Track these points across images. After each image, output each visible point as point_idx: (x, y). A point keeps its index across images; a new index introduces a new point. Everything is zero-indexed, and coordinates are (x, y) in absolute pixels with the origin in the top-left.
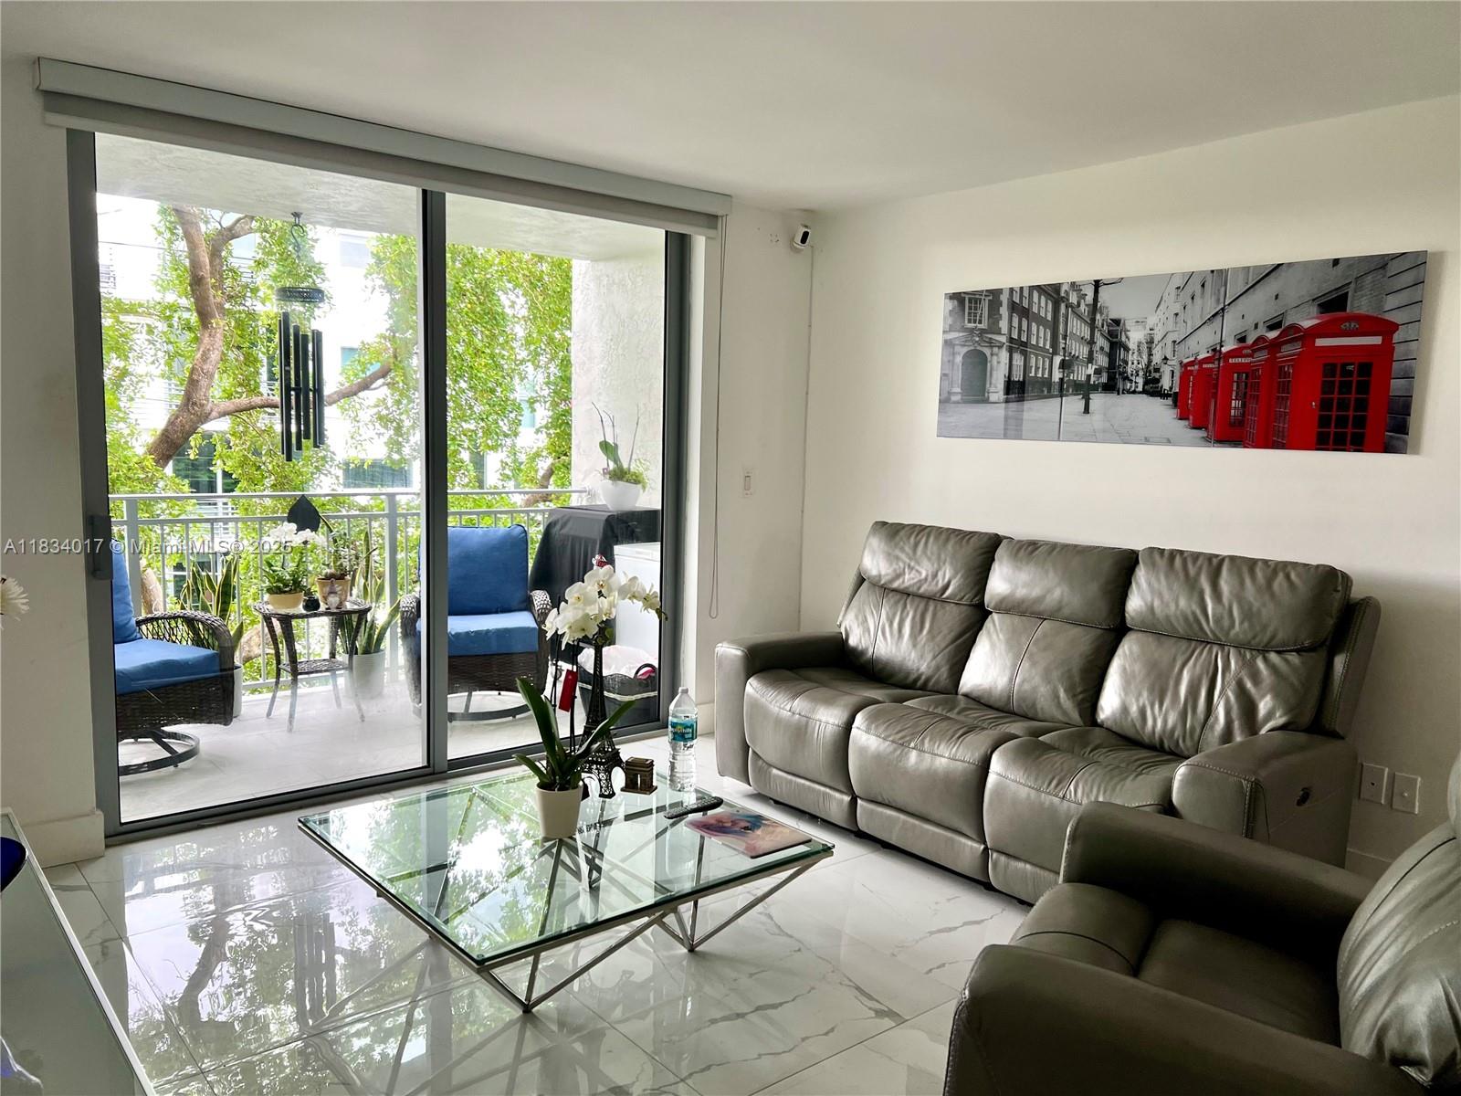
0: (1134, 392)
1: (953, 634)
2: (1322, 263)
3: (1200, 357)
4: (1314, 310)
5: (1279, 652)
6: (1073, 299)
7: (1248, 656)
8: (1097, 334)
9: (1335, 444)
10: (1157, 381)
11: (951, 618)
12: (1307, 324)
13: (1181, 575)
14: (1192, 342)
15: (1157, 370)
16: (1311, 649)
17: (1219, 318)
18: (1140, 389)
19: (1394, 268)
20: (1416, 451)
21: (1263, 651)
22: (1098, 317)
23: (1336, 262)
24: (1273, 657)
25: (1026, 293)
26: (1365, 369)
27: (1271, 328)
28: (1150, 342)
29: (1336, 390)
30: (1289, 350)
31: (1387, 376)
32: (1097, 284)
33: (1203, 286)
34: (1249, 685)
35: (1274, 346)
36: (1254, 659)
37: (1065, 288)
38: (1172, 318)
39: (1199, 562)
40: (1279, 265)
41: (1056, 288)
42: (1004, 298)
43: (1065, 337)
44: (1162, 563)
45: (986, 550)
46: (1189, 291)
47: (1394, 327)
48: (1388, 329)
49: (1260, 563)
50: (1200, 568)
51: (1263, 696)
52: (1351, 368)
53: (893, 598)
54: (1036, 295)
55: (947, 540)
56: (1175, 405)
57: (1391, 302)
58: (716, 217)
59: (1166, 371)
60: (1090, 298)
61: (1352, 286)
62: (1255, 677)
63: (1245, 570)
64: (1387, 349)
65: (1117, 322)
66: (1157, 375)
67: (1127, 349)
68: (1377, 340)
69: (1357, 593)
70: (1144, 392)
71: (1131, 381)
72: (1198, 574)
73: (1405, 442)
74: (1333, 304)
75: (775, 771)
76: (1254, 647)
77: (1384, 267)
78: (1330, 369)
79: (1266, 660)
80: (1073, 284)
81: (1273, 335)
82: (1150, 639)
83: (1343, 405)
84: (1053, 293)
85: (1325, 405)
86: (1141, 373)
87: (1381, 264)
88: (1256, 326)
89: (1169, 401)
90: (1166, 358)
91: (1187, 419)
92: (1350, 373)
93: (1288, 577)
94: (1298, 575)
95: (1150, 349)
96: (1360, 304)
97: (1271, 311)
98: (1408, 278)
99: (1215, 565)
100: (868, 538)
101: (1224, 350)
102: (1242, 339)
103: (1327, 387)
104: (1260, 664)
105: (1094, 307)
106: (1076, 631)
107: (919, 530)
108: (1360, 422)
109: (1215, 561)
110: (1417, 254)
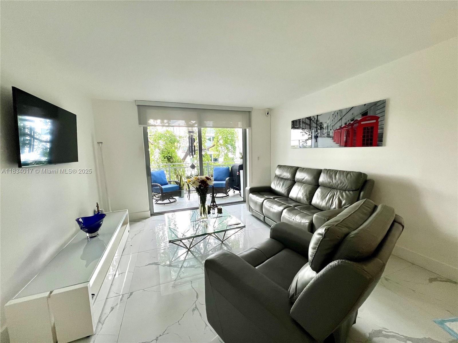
0: (325, 137)
1: (288, 186)
2: (362, 105)
3: (337, 129)
4: (360, 116)
5: (348, 191)
6: (313, 119)
7: (342, 192)
8: (318, 126)
9: (366, 145)
10: (329, 134)
11: (288, 183)
12: (359, 119)
13: (329, 175)
14: (336, 125)
15: (329, 132)
16: (356, 190)
17: (341, 120)
18: (326, 136)
19: (378, 104)
20: (385, 146)
21: (345, 191)
22: (318, 122)
23: (365, 105)
24: (347, 192)
25: (305, 119)
26: (372, 128)
27: (352, 121)
28: (328, 126)
29: (366, 133)
30: (356, 125)
31: (377, 129)
32: (317, 116)
33: (338, 113)
34: (341, 198)
35: (352, 125)
36: (343, 192)
37: (311, 117)
38: (332, 121)
39: (333, 172)
40: (353, 107)
41: (310, 117)
42: (301, 121)
43: (312, 127)
44: (326, 172)
45: (295, 170)
46: (335, 115)
47: (379, 118)
48: (377, 118)
49: (345, 172)
50: (333, 173)
51: (343, 200)
52: (369, 128)
53: (280, 179)
54: (307, 119)
55: (289, 168)
56: (333, 139)
57: (378, 112)
58: (250, 112)
59: (331, 132)
60: (316, 119)
61: (369, 110)
62: (342, 196)
63: (342, 173)
64: (377, 122)
65: (321, 123)
66: (329, 133)
67: (323, 128)
68: (375, 121)
69: (368, 178)
70: (327, 137)
71: (324, 135)
72: (332, 174)
73: (382, 144)
74: (365, 114)
75: (254, 210)
76: (343, 190)
77: (376, 104)
78: (364, 129)
79: (345, 193)
80: (313, 116)
81: (352, 122)
82: (323, 187)
83: (368, 136)
84: (309, 118)
85: (364, 137)
86: (326, 133)
87: (375, 104)
88: (349, 121)
89: (332, 138)
90: (331, 129)
91: (335, 142)
92: (369, 129)
93: (351, 175)
94: (353, 174)
95: (328, 128)
96: (370, 114)
97: (352, 117)
98: (382, 106)
99: (336, 172)
100: (276, 168)
101: (342, 127)
102: (346, 124)
103: (364, 133)
104: (344, 193)
105: (317, 121)
106: (310, 185)
107: (285, 166)
108: (371, 140)
109: (336, 171)
110: (383, 100)
